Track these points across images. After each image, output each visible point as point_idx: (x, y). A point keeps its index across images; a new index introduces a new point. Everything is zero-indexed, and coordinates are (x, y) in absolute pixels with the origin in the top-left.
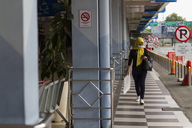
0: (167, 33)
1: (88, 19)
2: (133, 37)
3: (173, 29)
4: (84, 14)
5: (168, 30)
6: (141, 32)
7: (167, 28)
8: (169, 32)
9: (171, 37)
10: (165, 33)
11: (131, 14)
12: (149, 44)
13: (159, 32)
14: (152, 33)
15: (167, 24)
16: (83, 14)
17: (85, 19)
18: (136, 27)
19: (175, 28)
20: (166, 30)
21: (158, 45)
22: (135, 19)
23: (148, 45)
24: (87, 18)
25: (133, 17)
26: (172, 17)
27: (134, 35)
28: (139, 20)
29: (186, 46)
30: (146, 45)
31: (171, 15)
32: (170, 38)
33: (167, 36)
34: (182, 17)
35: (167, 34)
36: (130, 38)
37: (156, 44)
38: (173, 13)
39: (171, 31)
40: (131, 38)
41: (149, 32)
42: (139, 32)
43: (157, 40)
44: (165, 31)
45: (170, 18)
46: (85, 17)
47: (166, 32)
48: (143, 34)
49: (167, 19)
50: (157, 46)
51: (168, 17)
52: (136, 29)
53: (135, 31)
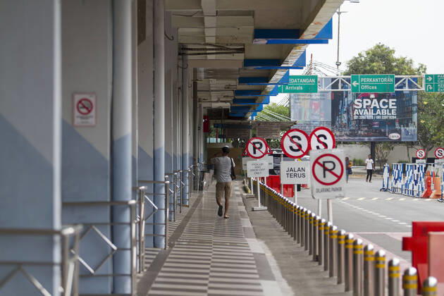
0: (353, 123)
1: (89, 111)
2: (220, 136)
3: (375, 109)
4: (83, 102)
5: (356, 112)
6: (250, 118)
7: (353, 103)
8: (363, 117)
9: (366, 139)
10: (345, 121)
11: (202, 21)
12: (285, 165)
13: (322, 119)
14: (292, 120)
15: (355, 84)
16: (80, 102)
17: (84, 111)
18: (227, 93)
19: (384, 104)
20: (348, 112)
21: (338, 171)
22: (221, 48)
23: (277, 168)
24: (87, 108)
25: (211, 36)
26: (372, 61)
27: (224, 126)
28: (241, 57)
29: (262, 164)
30: (271, 171)
31: (368, 54)
32: (364, 143)
33: (353, 134)
34: (411, 62)
35: (353, 126)
36: (205, 141)
37: (329, 166)
38: (379, 47)
39: (369, 115)
40: (213, 140)
41: (281, 117)
42: (244, 118)
43: (326, 146)
44: (345, 115)
45: (364, 64)
46: (84, 107)
47: (349, 120)
48: (258, 123)
49: (351, 67)
50: (330, 178)
51: (356, 59)
52: (227, 105)
53: (226, 110)
